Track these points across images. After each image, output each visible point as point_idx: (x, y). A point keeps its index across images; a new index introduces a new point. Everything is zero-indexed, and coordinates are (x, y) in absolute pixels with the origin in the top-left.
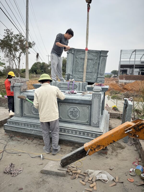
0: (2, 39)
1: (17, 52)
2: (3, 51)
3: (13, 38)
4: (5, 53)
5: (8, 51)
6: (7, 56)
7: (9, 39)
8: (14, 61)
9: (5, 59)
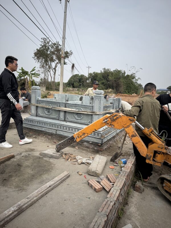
0: (38, 49)
1: (53, 62)
2: (38, 61)
3: (50, 48)
4: (40, 64)
5: (43, 62)
6: (43, 66)
7: (46, 48)
8: (50, 72)
9: (41, 70)
